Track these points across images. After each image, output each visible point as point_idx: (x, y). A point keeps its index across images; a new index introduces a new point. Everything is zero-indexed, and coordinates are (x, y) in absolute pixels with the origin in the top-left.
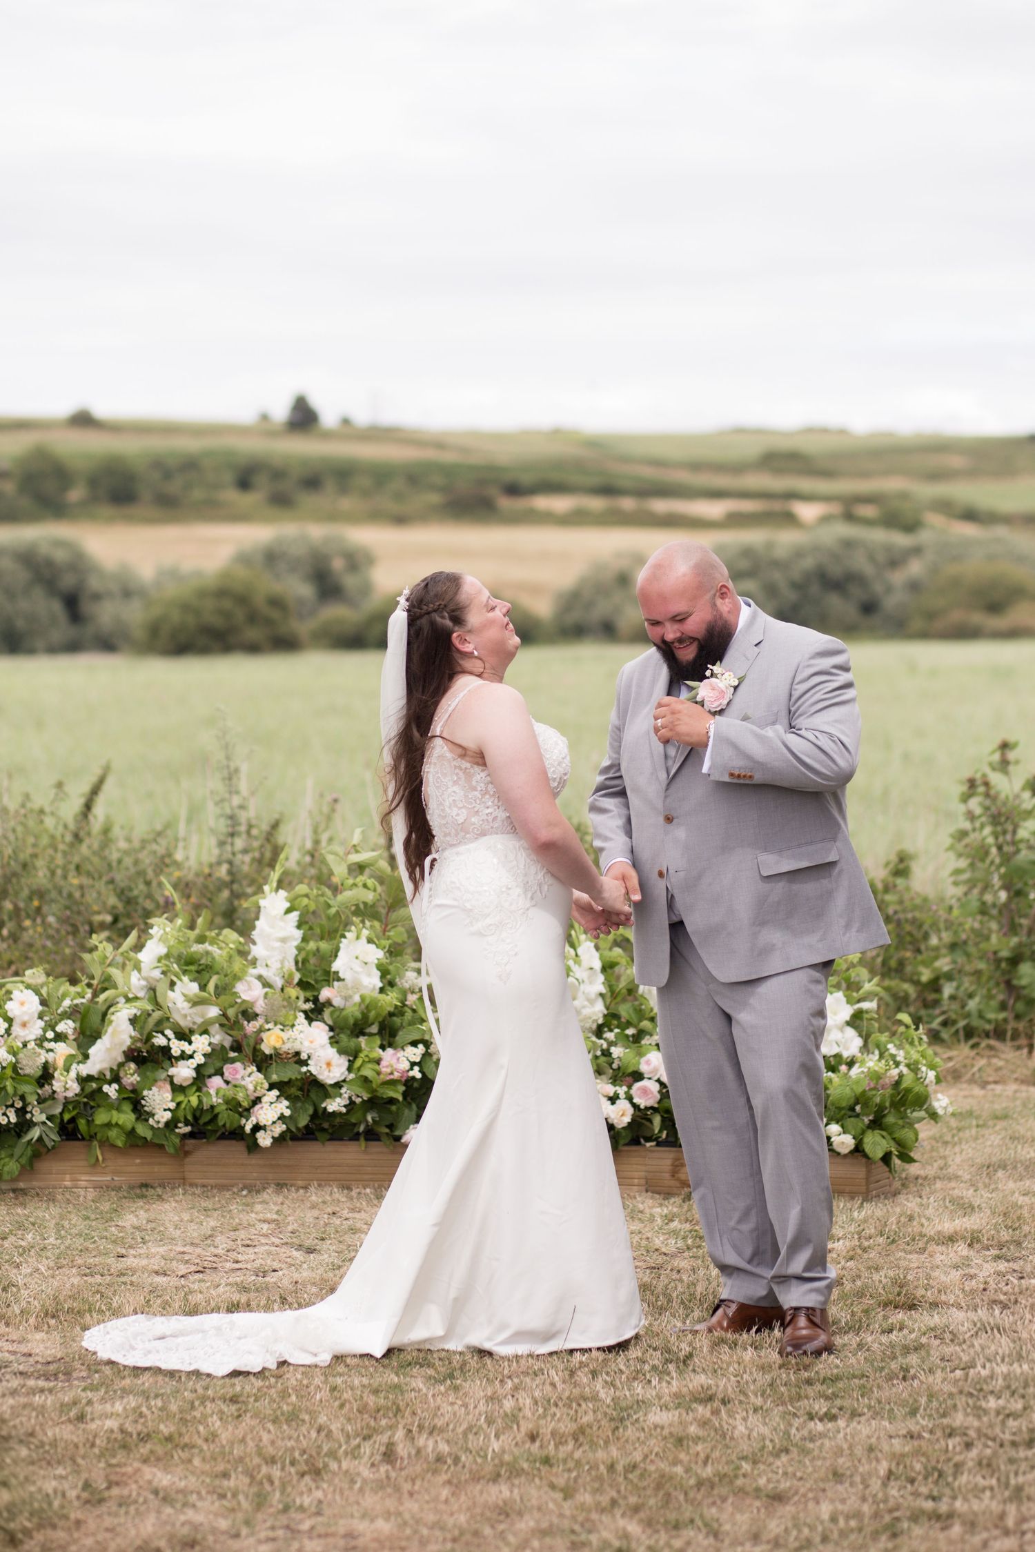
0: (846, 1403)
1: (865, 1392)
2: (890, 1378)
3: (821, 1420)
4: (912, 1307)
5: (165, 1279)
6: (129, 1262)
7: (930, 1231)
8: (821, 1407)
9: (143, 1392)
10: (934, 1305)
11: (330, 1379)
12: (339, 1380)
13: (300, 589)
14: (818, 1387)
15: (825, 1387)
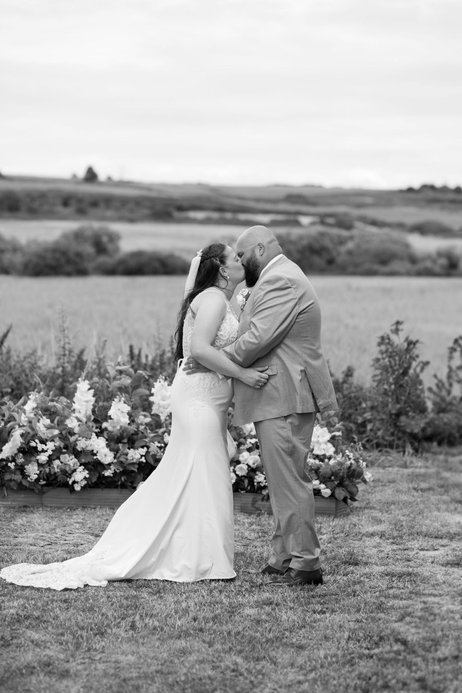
0: (330, 606)
1: (337, 601)
2: (348, 595)
3: (319, 613)
4: (357, 564)
5: (34, 547)
6: (19, 540)
7: (363, 531)
8: (318, 607)
9: (26, 597)
10: (366, 564)
11: (107, 593)
12: (111, 593)
13: (89, 249)
14: (317, 599)
15: (320, 599)
